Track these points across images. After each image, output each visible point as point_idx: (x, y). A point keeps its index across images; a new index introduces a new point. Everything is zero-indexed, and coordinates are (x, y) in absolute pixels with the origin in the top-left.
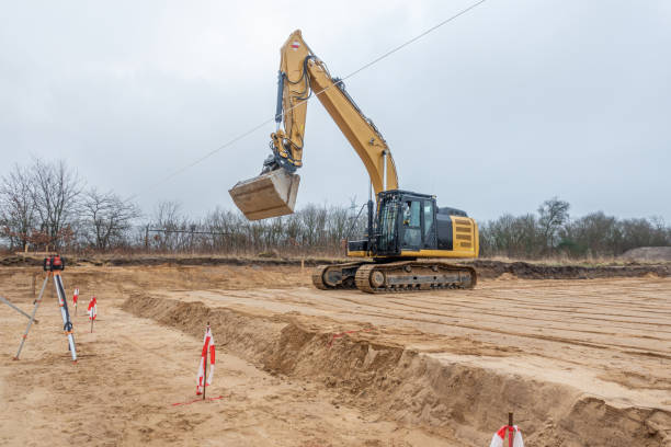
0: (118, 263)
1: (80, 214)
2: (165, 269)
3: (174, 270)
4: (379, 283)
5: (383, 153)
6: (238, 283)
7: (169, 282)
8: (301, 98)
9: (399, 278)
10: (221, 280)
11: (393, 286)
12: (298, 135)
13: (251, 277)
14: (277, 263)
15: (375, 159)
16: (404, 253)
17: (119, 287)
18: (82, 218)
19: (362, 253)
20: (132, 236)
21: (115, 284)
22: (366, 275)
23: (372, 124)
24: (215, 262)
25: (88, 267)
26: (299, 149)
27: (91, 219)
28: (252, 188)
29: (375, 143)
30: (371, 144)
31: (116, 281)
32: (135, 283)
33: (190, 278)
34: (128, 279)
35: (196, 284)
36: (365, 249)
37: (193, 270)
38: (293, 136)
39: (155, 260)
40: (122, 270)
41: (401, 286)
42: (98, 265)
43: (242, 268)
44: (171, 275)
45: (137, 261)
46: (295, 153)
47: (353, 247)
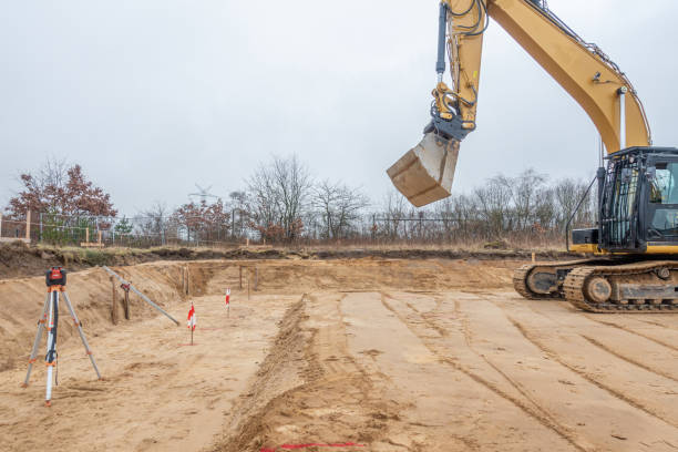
0: (324, 256)
1: (312, 205)
2: (366, 262)
3: (375, 264)
4: (602, 296)
5: (619, 92)
6: (448, 280)
7: (369, 278)
8: (474, 34)
9: (644, 290)
10: (428, 276)
11: (631, 302)
12: (469, 86)
13: (465, 273)
14: (503, 256)
15: (604, 105)
16: (652, 248)
17: (317, 281)
18: (315, 209)
19: (590, 247)
20: (361, 225)
21: (314, 278)
22: (578, 284)
23: (597, 52)
24: (424, 255)
25: (296, 260)
26: (470, 105)
27: (324, 210)
28: (402, 165)
29: (601, 79)
30: (595, 81)
31: (314, 275)
32: (333, 277)
33: (392, 274)
34: (327, 273)
35: (397, 280)
36: (594, 241)
37: (395, 264)
38: (462, 88)
39: (359, 253)
40: (323, 263)
41: (648, 302)
42: (304, 258)
43: (455, 262)
44: (371, 271)
45: (342, 254)
46: (465, 112)
47: (578, 238)
